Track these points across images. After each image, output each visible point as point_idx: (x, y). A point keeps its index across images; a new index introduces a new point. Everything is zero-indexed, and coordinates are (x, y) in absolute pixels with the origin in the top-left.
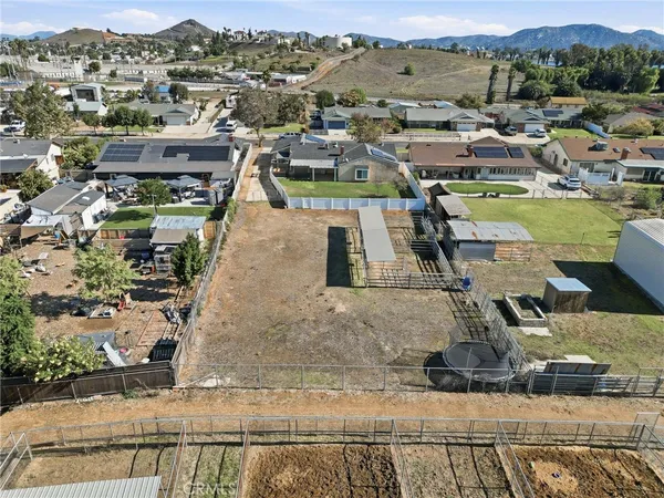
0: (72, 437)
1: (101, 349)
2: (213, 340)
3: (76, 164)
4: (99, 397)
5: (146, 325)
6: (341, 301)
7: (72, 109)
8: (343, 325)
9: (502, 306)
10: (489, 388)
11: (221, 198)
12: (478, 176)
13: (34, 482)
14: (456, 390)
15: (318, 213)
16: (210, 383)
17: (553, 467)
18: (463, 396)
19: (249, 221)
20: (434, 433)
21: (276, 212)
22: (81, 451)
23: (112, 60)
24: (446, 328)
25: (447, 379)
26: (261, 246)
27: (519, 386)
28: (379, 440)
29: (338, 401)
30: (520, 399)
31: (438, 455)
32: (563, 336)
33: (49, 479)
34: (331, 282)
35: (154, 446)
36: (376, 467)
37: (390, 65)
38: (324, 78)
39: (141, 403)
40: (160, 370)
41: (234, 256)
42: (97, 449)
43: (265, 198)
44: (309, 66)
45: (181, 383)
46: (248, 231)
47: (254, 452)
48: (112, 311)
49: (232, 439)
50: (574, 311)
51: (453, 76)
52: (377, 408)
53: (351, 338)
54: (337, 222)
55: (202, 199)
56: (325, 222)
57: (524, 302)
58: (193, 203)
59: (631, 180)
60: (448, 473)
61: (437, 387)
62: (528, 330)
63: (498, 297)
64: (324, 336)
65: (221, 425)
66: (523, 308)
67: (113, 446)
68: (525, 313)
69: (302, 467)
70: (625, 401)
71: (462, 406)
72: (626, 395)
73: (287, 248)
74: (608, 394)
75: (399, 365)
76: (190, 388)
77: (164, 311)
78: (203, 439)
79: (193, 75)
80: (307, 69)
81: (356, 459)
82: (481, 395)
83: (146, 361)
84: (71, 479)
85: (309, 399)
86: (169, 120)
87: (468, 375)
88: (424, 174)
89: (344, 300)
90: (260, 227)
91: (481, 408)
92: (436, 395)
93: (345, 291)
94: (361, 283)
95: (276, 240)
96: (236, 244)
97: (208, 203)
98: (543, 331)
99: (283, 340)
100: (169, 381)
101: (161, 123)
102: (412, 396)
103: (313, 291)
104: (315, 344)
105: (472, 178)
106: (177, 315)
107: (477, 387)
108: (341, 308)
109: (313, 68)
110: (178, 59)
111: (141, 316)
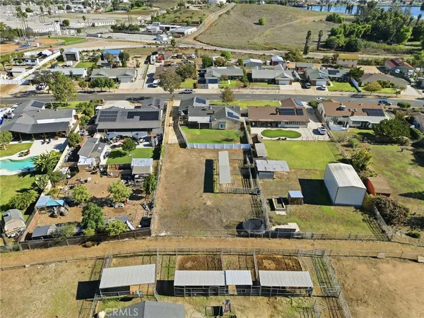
0: (123, 253)
1: (126, 223)
2: (162, 218)
3: (86, 122)
4: (127, 239)
5: (136, 211)
6: (209, 199)
7: (69, 74)
8: (209, 210)
9: (270, 202)
10: (256, 236)
11: (157, 143)
12: (279, 126)
13: (115, 266)
14: (245, 237)
15: (200, 151)
16: (163, 234)
17: (270, 262)
18: (248, 239)
19: (171, 157)
20: (236, 252)
21: (182, 150)
22: (126, 257)
23: (73, 10)
24: (247, 211)
25: (242, 233)
26: (177, 171)
27: (266, 235)
28: (218, 253)
29: (205, 241)
30: (266, 240)
31: (235, 258)
32: (290, 215)
33: (119, 265)
34: (205, 191)
35: (148, 255)
36: (216, 262)
37: (250, 17)
38: (208, 29)
39: (141, 241)
40: (145, 230)
41: (166, 177)
42: (131, 256)
43: (177, 141)
44: (198, 20)
45: (153, 235)
46: (171, 162)
47: (179, 258)
48: (123, 205)
49: (172, 253)
50: (297, 204)
51: (289, 26)
52: (218, 243)
53: (211, 216)
54: (209, 156)
55: (148, 143)
56: (204, 157)
57: (280, 201)
58: (145, 145)
59: (354, 127)
60: (237, 263)
61: (239, 236)
62: (277, 212)
63: (270, 198)
64: (202, 216)
65: (168, 249)
66: (278, 203)
67: (135, 255)
68: (278, 205)
69: (194, 262)
70: (302, 240)
71: (246, 242)
72: (302, 238)
73: (188, 172)
74: (297, 238)
75: (227, 227)
76: (156, 236)
77: (142, 205)
78: (163, 253)
79: (127, 29)
80: (197, 23)
81: (210, 259)
82: (254, 239)
83: (140, 226)
84: (126, 265)
85: (196, 240)
86: (121, 80)
87: (249, 232)
88: (253, 124)
89: (210, 199)
90: (175, 160)
91: (253, 243)
92: (239, 238)
93: (211, 195)
94: (218, 191)
95: (182, 167)
96: (166, 170)
97: (151, 145)
98: (283, 213)
99: (187, 217)
100: (149, 234)
101: (118, 81)
102: (230, 239)
103: (198, 195)
104: (198, 219)
105: (277, 126)
106: (147, 207)
107: (252, 236)
108: (209, 203)
109: (201, 22)
110: (114, 9)
111: (133, 207)
